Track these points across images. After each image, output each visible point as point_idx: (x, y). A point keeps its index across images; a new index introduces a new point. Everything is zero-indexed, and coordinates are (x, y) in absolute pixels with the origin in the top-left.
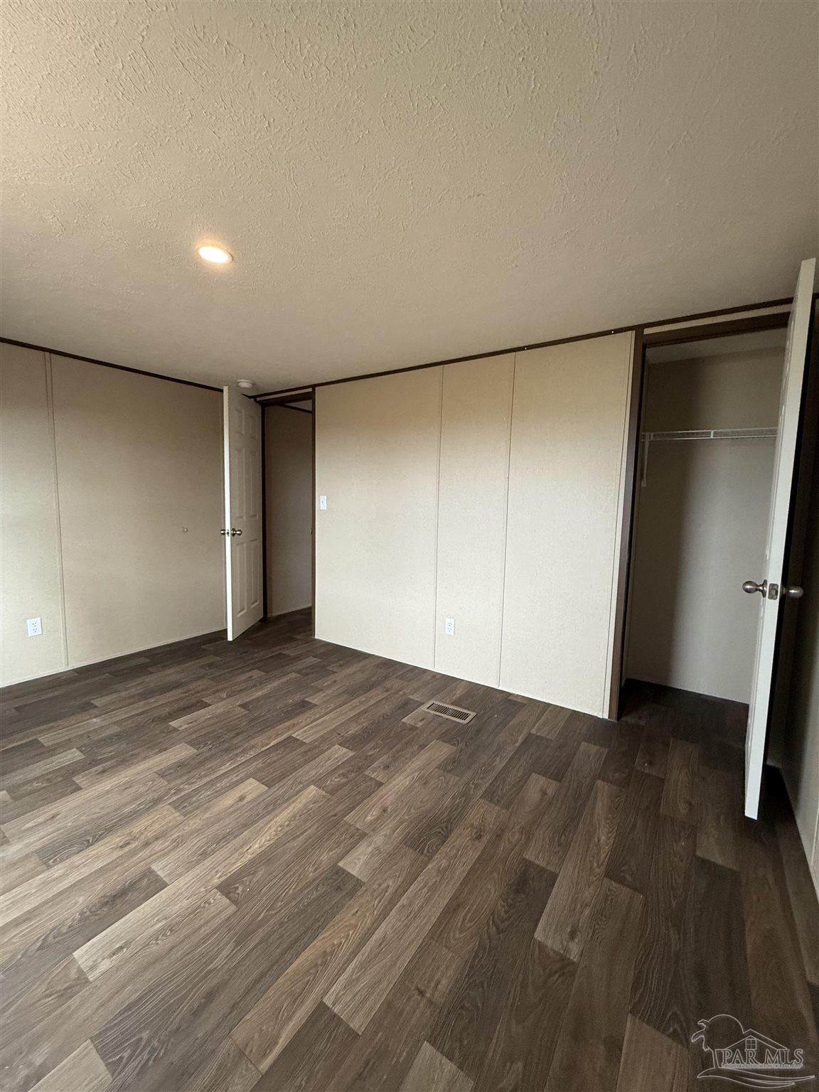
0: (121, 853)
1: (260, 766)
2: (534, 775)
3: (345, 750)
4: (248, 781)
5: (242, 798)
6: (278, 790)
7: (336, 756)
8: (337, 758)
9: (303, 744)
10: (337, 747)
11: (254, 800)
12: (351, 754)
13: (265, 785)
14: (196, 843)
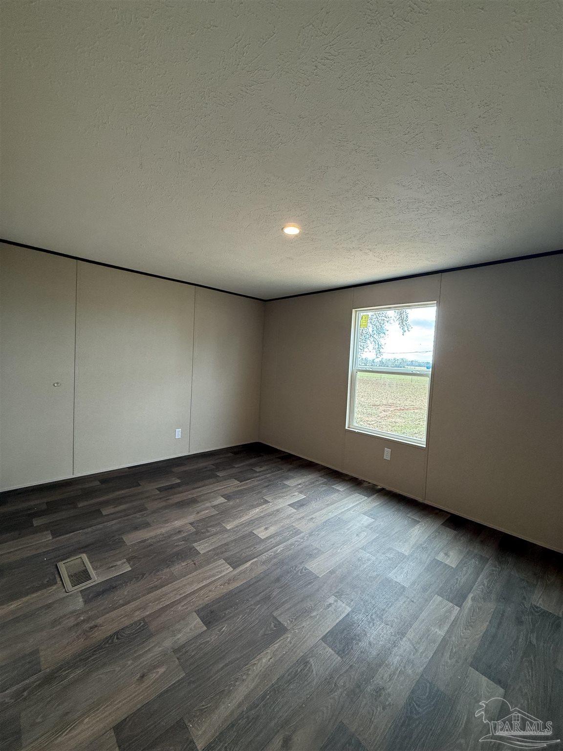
0: (312, 516)
1: (258, 546)
2: (104, 514)
3: (198, 548)
4: (264, 537)
5: (266, 529)
6: (248, 530)
7: (207, 544)
8: (207, 543)
9: (226, 559)
10: (202, 552)
11: (260, 527)
12: (195, 545)
13: (254, 533)
14: (282, 515)
